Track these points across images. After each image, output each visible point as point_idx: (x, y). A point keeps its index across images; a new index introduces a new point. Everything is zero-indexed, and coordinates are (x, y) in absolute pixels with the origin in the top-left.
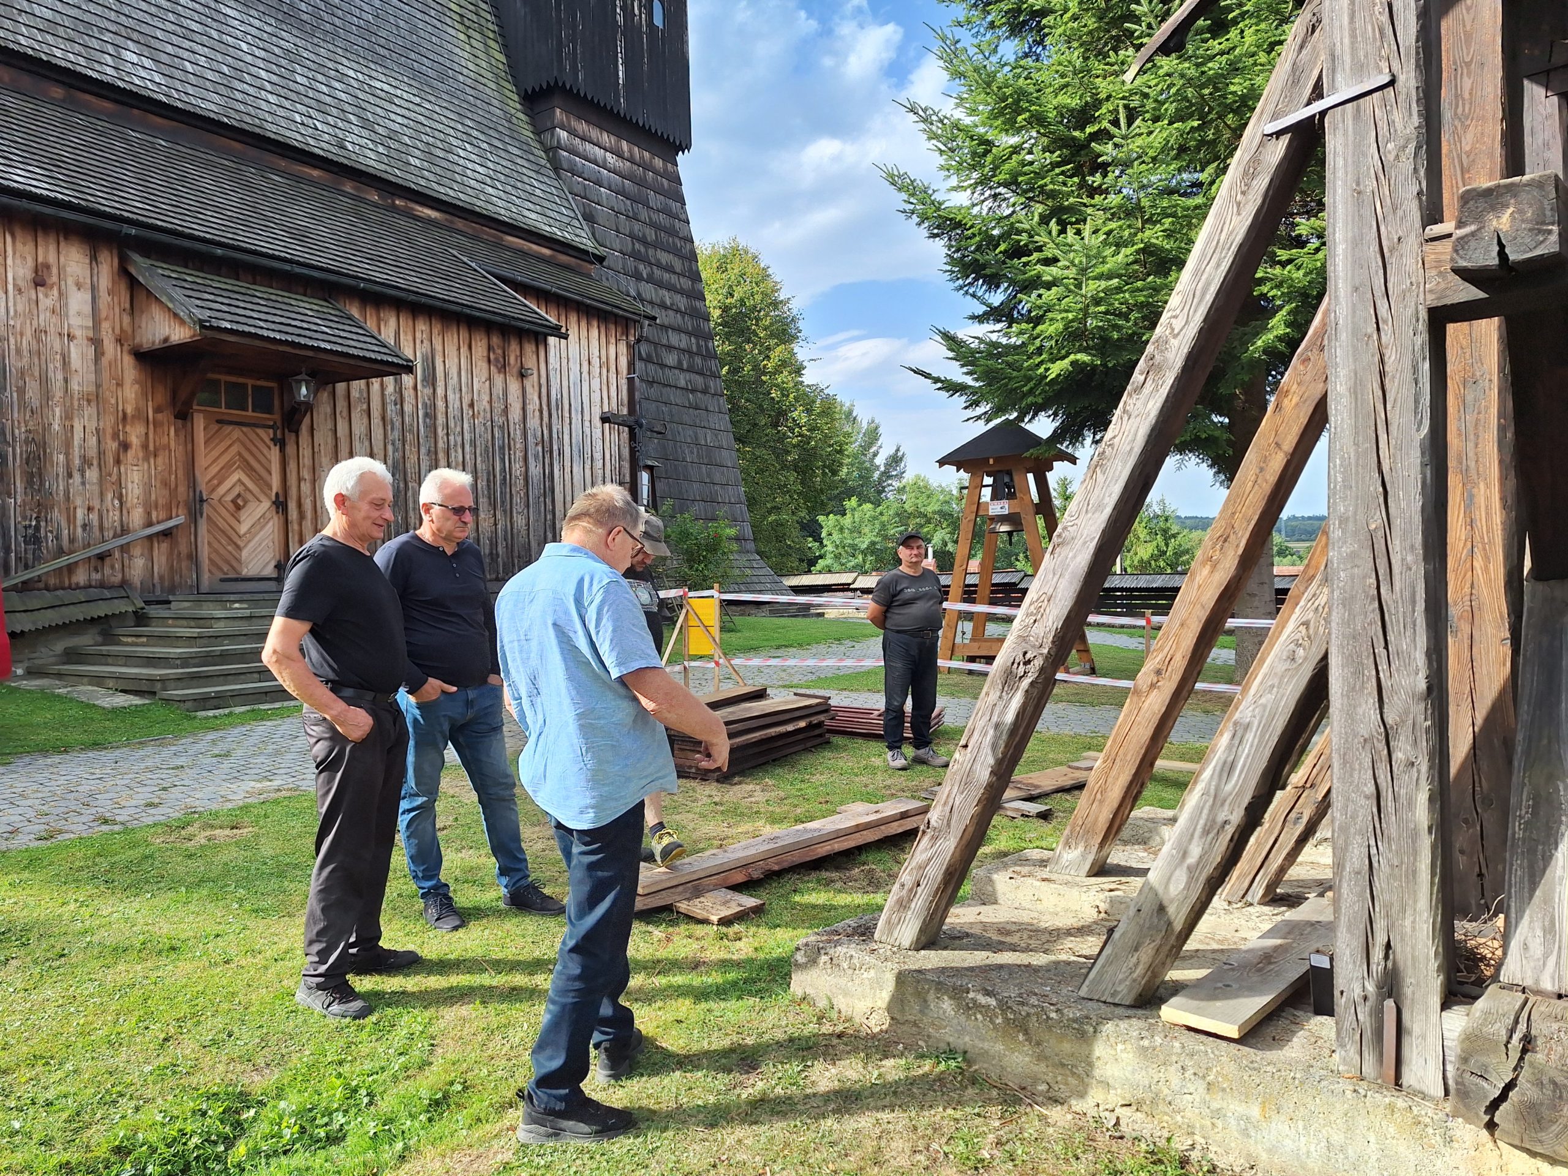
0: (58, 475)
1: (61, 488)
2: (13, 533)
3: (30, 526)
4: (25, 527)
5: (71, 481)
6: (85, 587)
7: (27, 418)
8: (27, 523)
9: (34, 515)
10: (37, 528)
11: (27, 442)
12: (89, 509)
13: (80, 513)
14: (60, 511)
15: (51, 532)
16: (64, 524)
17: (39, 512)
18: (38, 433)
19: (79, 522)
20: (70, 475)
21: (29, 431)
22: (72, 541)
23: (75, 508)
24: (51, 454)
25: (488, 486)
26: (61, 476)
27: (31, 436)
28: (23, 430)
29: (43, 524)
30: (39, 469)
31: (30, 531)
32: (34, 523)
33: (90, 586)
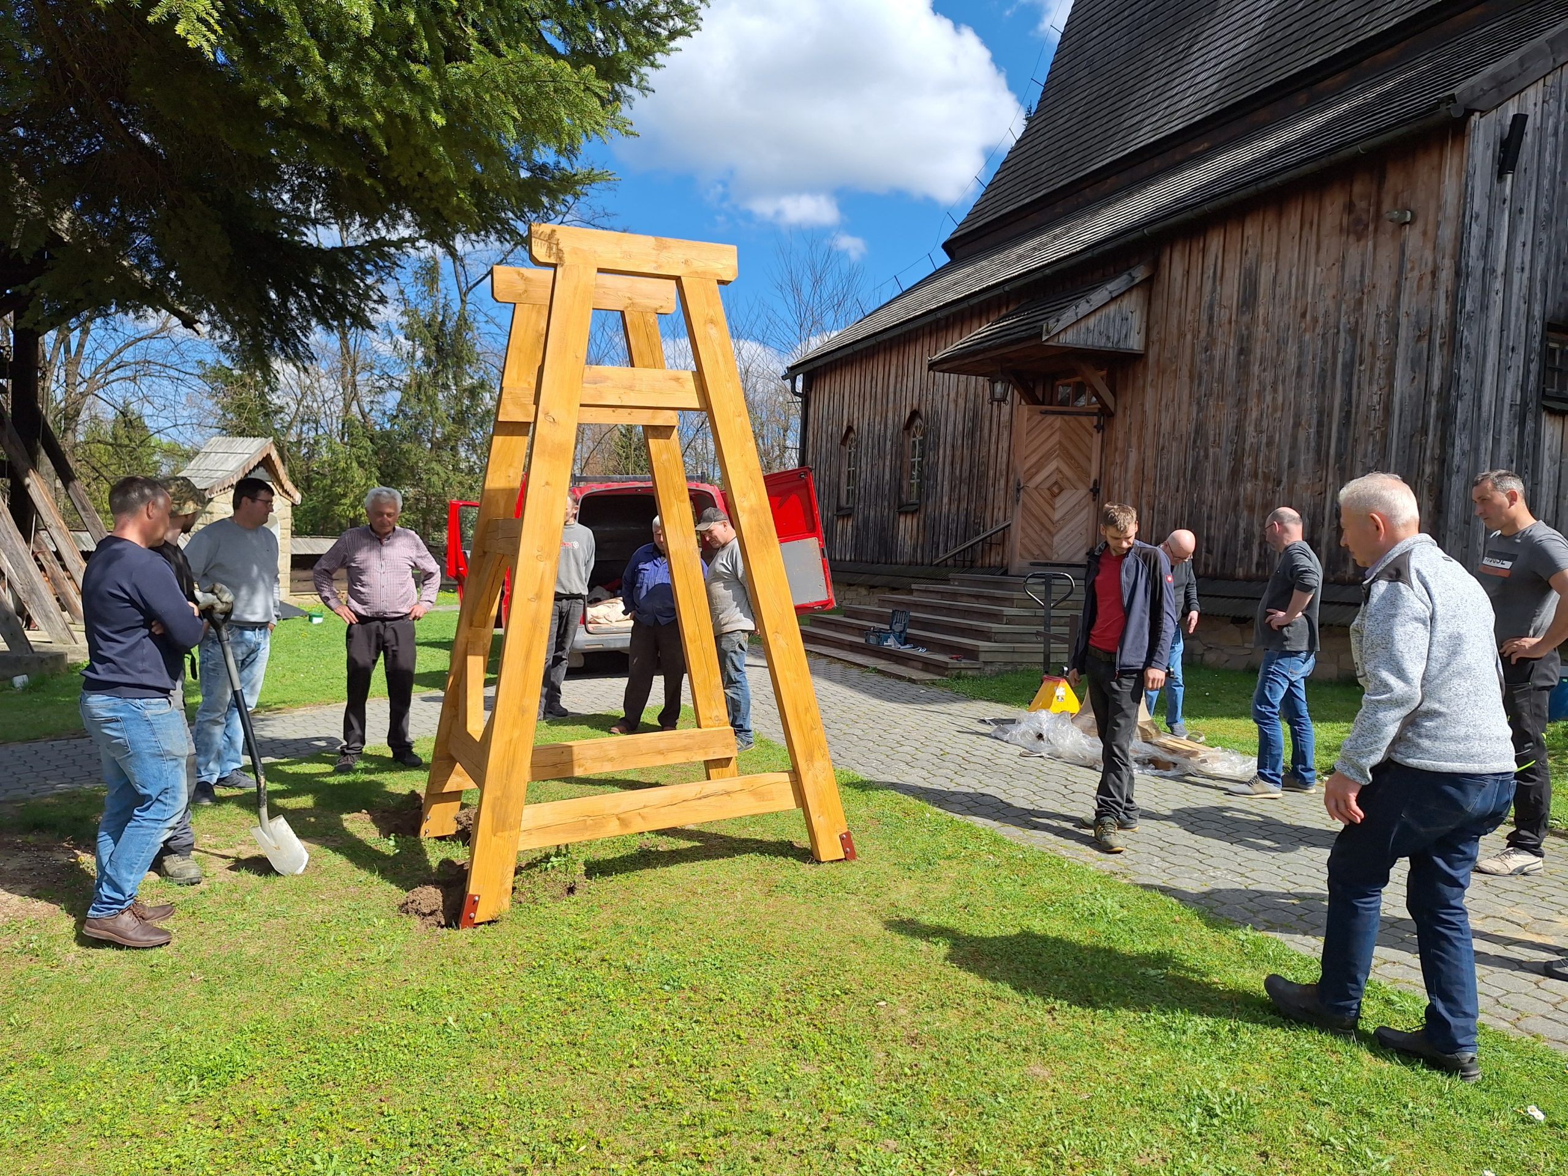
25: (1319, 433)
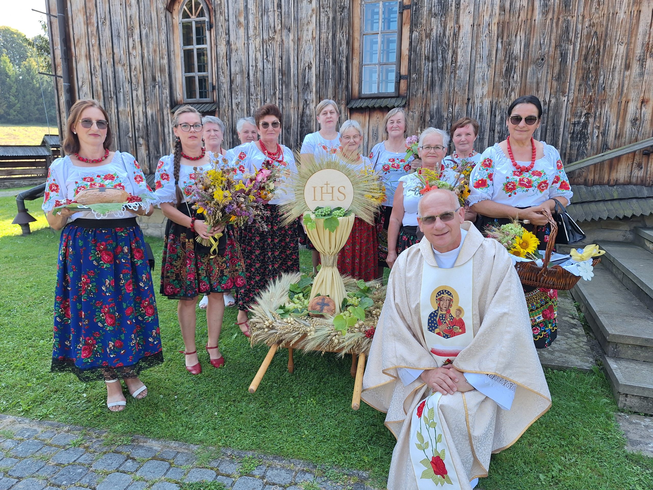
0: (614, 68)
1: (616, 81)
2: (562, 130)
3: (579, 123)
4: (574, 124)
5: (627, 73)
6: (624, 184)
7: (593, 10)
8: (577, 120)
9: (585, 112)
10: (585, 125)
11: (589, 36)
12: (642, 102)
13: (632, 107)
14: (610, 107)
15: (598, 128)
16: (613, 119)
17: (590, 108)
18: (602, 25)
19: (630, 116)
20: (628, 67)
21: (592, 25)
22: (618, 136)
23: (627, 102)
24: (611, 46)
26: (617, 69)
27: (594, 29)
28: (587, 24)
29: (591, 120)
30: (597, 63)
31: (578, 128)
32: (583, 120)
33: (630, 183)
